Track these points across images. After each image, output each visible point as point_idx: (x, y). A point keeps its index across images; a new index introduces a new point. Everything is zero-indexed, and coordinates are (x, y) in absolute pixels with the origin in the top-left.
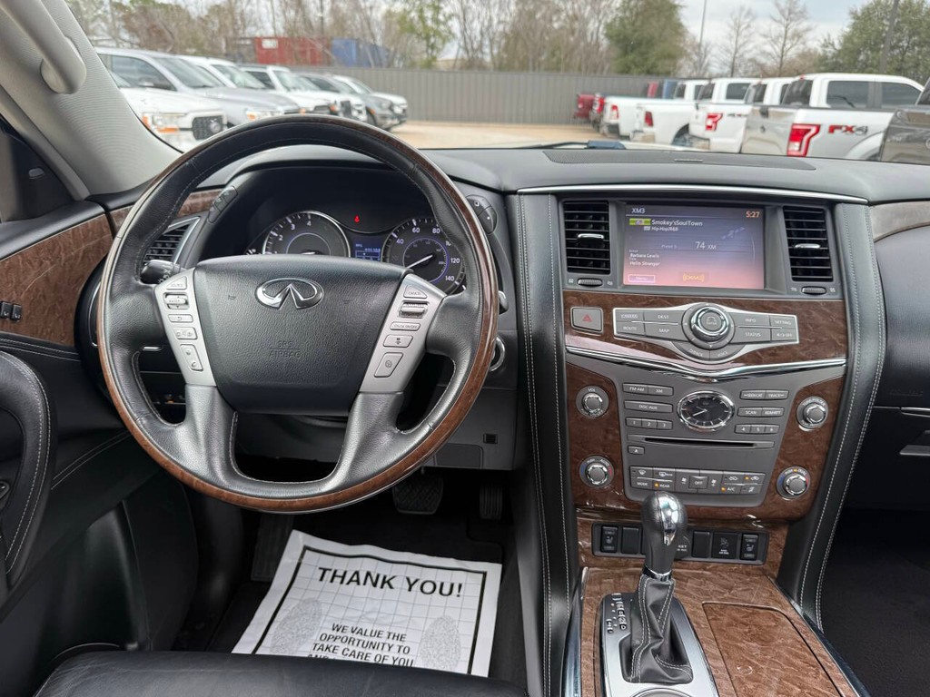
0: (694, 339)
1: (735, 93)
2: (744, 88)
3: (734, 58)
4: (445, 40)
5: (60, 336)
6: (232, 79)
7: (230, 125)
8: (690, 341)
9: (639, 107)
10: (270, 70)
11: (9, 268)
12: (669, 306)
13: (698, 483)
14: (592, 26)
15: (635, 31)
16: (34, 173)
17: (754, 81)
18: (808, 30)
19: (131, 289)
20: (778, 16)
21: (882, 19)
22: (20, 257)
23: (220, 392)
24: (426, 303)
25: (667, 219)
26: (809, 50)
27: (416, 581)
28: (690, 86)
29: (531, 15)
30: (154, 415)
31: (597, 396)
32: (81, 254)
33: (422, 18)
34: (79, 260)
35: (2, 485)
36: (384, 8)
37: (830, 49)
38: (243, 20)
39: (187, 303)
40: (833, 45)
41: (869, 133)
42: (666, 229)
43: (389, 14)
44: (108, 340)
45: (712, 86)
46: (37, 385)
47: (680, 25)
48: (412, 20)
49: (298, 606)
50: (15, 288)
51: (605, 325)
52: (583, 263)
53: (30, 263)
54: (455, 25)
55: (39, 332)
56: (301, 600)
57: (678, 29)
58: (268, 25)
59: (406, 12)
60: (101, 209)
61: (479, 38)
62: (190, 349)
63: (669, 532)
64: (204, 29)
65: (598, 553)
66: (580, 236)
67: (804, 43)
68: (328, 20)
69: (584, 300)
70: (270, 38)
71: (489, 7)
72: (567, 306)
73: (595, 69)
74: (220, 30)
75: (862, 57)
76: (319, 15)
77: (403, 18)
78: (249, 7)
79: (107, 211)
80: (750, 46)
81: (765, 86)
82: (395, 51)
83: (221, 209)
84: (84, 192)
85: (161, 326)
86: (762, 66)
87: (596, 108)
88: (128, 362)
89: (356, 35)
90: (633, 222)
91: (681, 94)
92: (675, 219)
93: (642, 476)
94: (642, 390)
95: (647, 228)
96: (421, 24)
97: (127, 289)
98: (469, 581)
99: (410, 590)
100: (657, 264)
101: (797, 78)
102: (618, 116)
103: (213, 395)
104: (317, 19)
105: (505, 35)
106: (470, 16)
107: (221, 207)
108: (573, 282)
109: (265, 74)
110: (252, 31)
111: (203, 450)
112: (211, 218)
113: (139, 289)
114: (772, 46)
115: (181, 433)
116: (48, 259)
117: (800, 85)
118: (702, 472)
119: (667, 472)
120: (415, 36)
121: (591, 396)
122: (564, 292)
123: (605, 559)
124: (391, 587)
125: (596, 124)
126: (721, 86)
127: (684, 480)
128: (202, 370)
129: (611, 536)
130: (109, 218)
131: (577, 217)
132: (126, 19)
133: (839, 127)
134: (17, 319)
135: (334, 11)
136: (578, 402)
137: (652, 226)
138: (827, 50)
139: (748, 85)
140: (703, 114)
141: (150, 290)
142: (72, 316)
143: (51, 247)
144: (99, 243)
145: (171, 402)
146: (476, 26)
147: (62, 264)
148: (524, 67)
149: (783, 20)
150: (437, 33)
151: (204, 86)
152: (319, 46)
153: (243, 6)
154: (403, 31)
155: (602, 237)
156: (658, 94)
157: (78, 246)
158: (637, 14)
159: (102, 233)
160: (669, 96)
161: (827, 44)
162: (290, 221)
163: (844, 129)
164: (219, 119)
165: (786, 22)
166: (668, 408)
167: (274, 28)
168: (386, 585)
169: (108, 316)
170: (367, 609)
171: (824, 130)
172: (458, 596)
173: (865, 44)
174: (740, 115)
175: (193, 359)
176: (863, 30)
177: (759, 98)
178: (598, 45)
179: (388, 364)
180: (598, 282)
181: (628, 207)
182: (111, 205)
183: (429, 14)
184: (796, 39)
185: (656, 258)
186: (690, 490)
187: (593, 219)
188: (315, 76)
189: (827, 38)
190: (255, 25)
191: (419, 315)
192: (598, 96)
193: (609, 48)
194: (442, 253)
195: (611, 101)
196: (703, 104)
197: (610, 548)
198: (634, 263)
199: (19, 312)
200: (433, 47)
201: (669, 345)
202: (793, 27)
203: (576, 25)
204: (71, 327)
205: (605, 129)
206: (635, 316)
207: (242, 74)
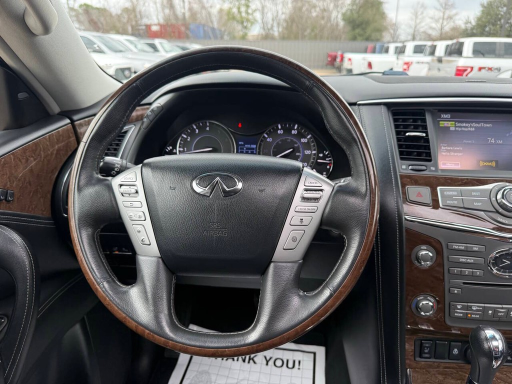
0: (501, 210)
1: (418, 50)
2: (423, 48)
3: (414, 31)
4: (252, 23)
5: (41, 209)
6: (136, 47)
7: (135, 72)
8: (497, 212)
9: (364, 59)
10: (157, 42)
11: (4, 164)
12: (478, 185)
13: (501, 314)
14: (334, 14)
15: (359, 17)
16: (21, 96)
17: (429, 43)
18: (456, 14)
19: (93, 182)
20: (439, 7)
21: (499, 7)
22: (12, 156)
23: (163, 261)
24: (321, 190)
25: (466, 122)
26: (456, 26)
27: (271, 358)
28: (392, 47)
29: (300, 9)
30: (113, 279)
31: (427, 252)
32: (55, 152)
33: (240, 12)
34: (54, 156)
35: (2, 318)
36: (218, 7)
37: (469, 26)
38: (141, 15)
39: (137, 192)
40: (470, 23)
41: (501, 71)
42: (466, 129)
43: (221, 11)
44: (77, 221)
45: (404, 47)
46: (25, 249)
47: (384, 13)
48: (234, 13)
49: (196, 376)
50: (9, 178)
51: (433, 200)
52: (409, 154)
53: (20, 160)
54: (258, 15)
55: (27, 208)
56: (197, 371)
57: (383, 15)
58: (154, 18)
59: (230, 9)
60: (68, 121)
61: (271, 22)
62: (140, 228)
63: (497, 359)
64: (119, 21)
65: (418, 359)
66: (407, 134)
67: (454, 22)
68: (187, 15)
69: (416, 181)
70: (155, 25)
71: (276, 4)
72: (403, 186)
73: (336, 38)
74: (128, 22)
75: (487, 29)
76: (183, 11)
77: (229, 12)
78: (144, 8)
79: (72, 122)
80: (423, 24)
81: (435, 46)
82: (225, 31)
83: (151, 120)
84: (56, 109)
85: (117, 209)
86: (429, 35)
87: (338, 60)
88: (92, 239)
89: (203, 22)
90: (442, 124)
91: (387, 51)
92: (472, 122)
93: (459, 309)
94: (463, 248)
95: (452, 129)
96: (239, 16)
97: (90, 182)
98: (305, 359)
99: (267, 364)
100: (461, 154)
101: (455, 41)
102: (351, 64)
103: (158, 263)
104: (181, 14)
105: (285, 20)
106: (266, 10)
107: (151, 118)
108: (405, 167)
109: (154, 44)
110: (145, 21)
111: (152, 308)
112: (145, 125)
113: (99, 181)
114: (436, 24)
115: (134, 292)
116: (32, 157)
117: (456, 45)
118: (504, 306)
119: (478, 306)
120: (235, 22)
121: (424, 253)
122: (401, 176)
123: (423, 363)
124: (255, 363)
125: (339, 69)
126: (410, 46)
127: (490, 312)
128: (150, 245)
129: (427, 347)
130: (74, 127)
131: (401, 120)
132: (77, 16)
133: (484, 68)
134: (10, 201)
135: (191, 9)
136: (413, 257)
137: (456, 127)
138: (467, 25)
139: (425, 46)
140: (401, 62)
141: (107, 182)
142: (49, 196)
143: (34, 148)
144: (67, 143)
145: (117, 252)
146: (269, 16)
147: (42, 160)
148: (296, 38)
149: (441, 9)
150: (248, 20)
151: (121, 51)
152: (183, 29)
153: (141, 8)
154: (229, 19)
155: (424, 135)
156: (374, 51)
157: (53, 146)
158: (360, 7)
159: (69, 137)
160: (380, 52)
161: (467, 22)
162: (195, 127)
163: (487, 69)
164: (129, 69)
165: (443, 11)
166: (481, 260)
167: (158, 19)
168: (251, 361)
169: (76, 202)
170: (240, 378)
171: (476, 70)
172: (299, 369)
173: (489, 22)
174: (423, 63)
175: (142, 236)
176: (488, 14)
177: (432, 53)
178: (337, 25)
179: (294, 239)
180: (424, 168)
181: (439, 113)
182: (75, 118)
183: (243, 9)
184: (449, 19)
185: (460, 150)
186: (495, 319)
187: (413, 122)
188: (181, 44)
189: (467, 19)
190: (148, 18)
191: (316, 200)
192: (339, 53)
193: (344, 27)
194: (298, 147)
195: (347, 56)
196: (401, 57)
197: (427, 355)
198: (444, 154)
199: (12, 195)
200: (246, 27)
201: (482, 214)
202: (448, 13)
203: (326, 14)
204: (48, 203)
205: (344, 73)
206: (455, 193)
207: (142, 44)
